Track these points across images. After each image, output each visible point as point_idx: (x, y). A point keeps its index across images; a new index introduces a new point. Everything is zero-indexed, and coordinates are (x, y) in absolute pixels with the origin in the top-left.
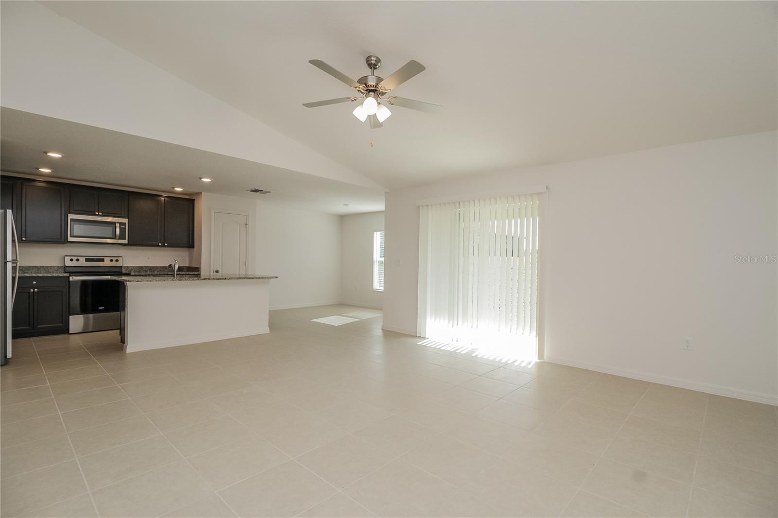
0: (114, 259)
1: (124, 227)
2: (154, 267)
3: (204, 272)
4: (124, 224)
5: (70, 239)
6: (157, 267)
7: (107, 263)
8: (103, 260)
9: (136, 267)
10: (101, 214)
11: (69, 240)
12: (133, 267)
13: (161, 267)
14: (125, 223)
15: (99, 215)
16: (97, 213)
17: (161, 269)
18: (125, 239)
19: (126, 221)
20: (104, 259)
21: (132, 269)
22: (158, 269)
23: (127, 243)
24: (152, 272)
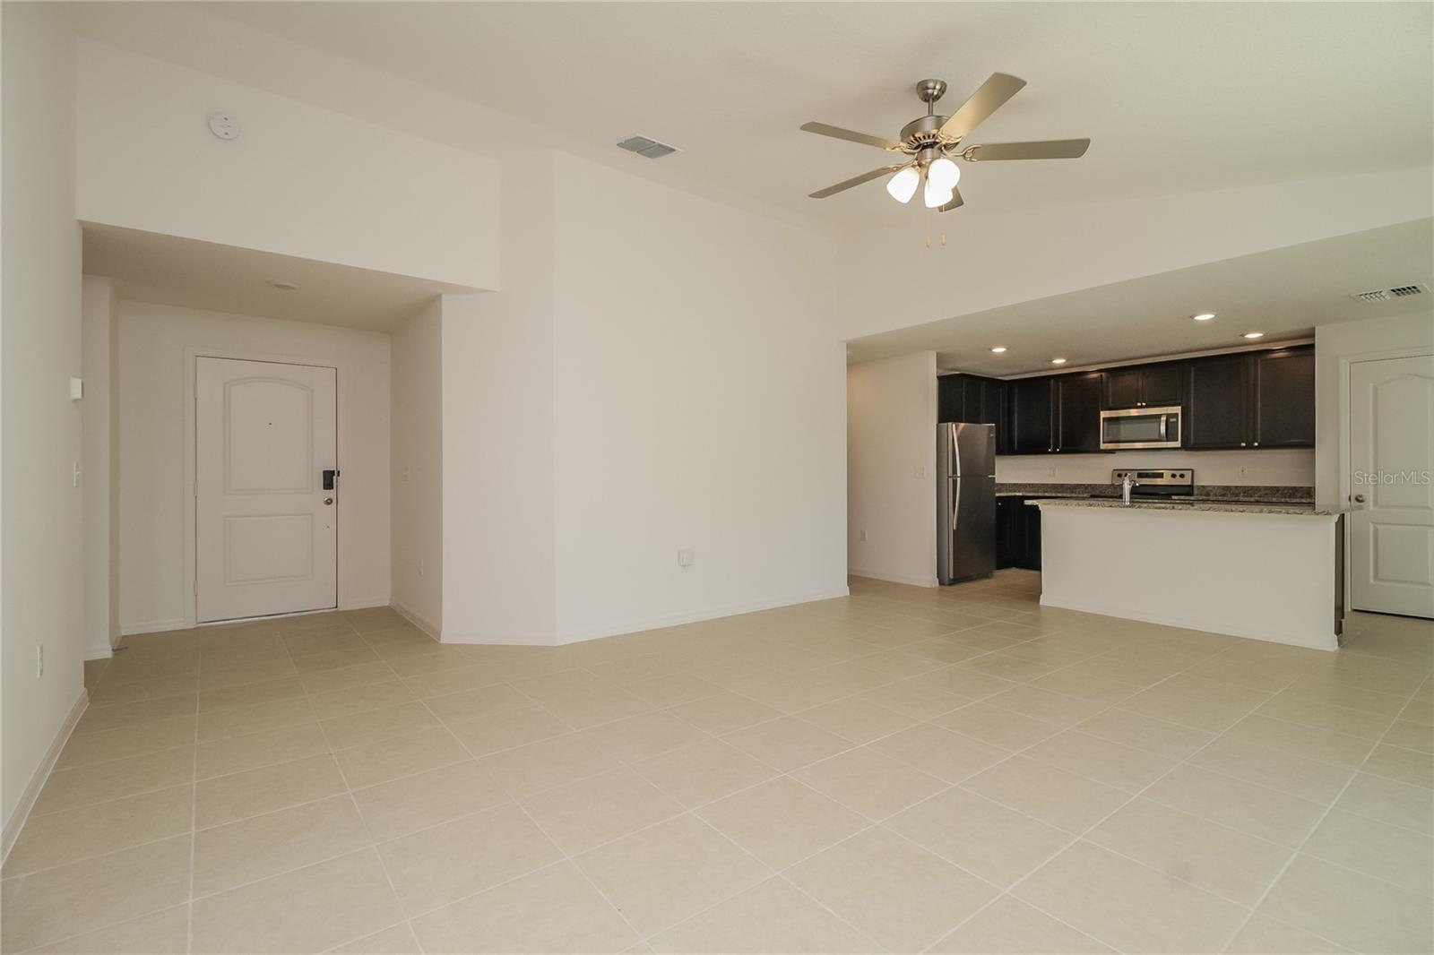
0: (1178, 473)
1: (1175, 420)
2: (1253, 487)
3: (1320, 499)
4: (1175, 415)
5: (1103, 446)
6: (1258, 487)
7: (1166, 480)
8: (1161, 476)
9: (1219, 487)
10: (1144, 404)
11: (1102, 448)
12: (1214, 487)
13: (1266, 488)
14: (1177, 414)
15: (1141, 407)
16: (1139, 404)
17: (1267, 492)
18: (1177, 440)
19: (1177, 410)
20: (1162, 474)
21: (1212, 491)
22: (1260, 491)
23: (1180, 446)
24: (1247, 496)
